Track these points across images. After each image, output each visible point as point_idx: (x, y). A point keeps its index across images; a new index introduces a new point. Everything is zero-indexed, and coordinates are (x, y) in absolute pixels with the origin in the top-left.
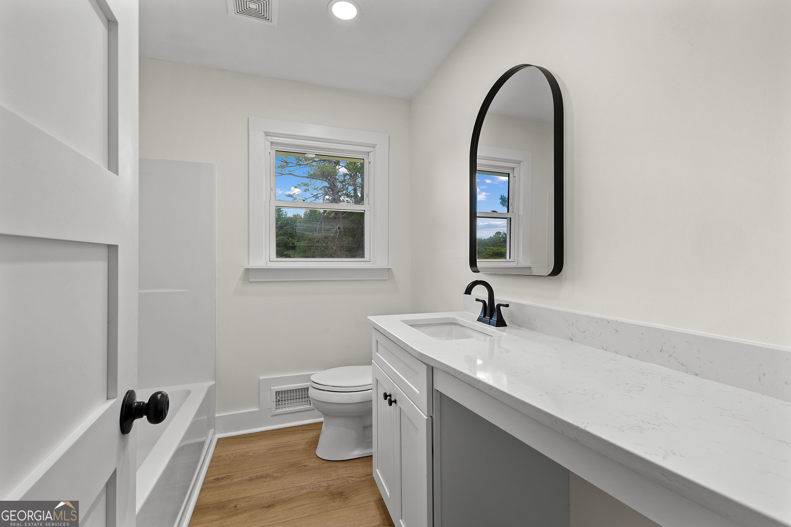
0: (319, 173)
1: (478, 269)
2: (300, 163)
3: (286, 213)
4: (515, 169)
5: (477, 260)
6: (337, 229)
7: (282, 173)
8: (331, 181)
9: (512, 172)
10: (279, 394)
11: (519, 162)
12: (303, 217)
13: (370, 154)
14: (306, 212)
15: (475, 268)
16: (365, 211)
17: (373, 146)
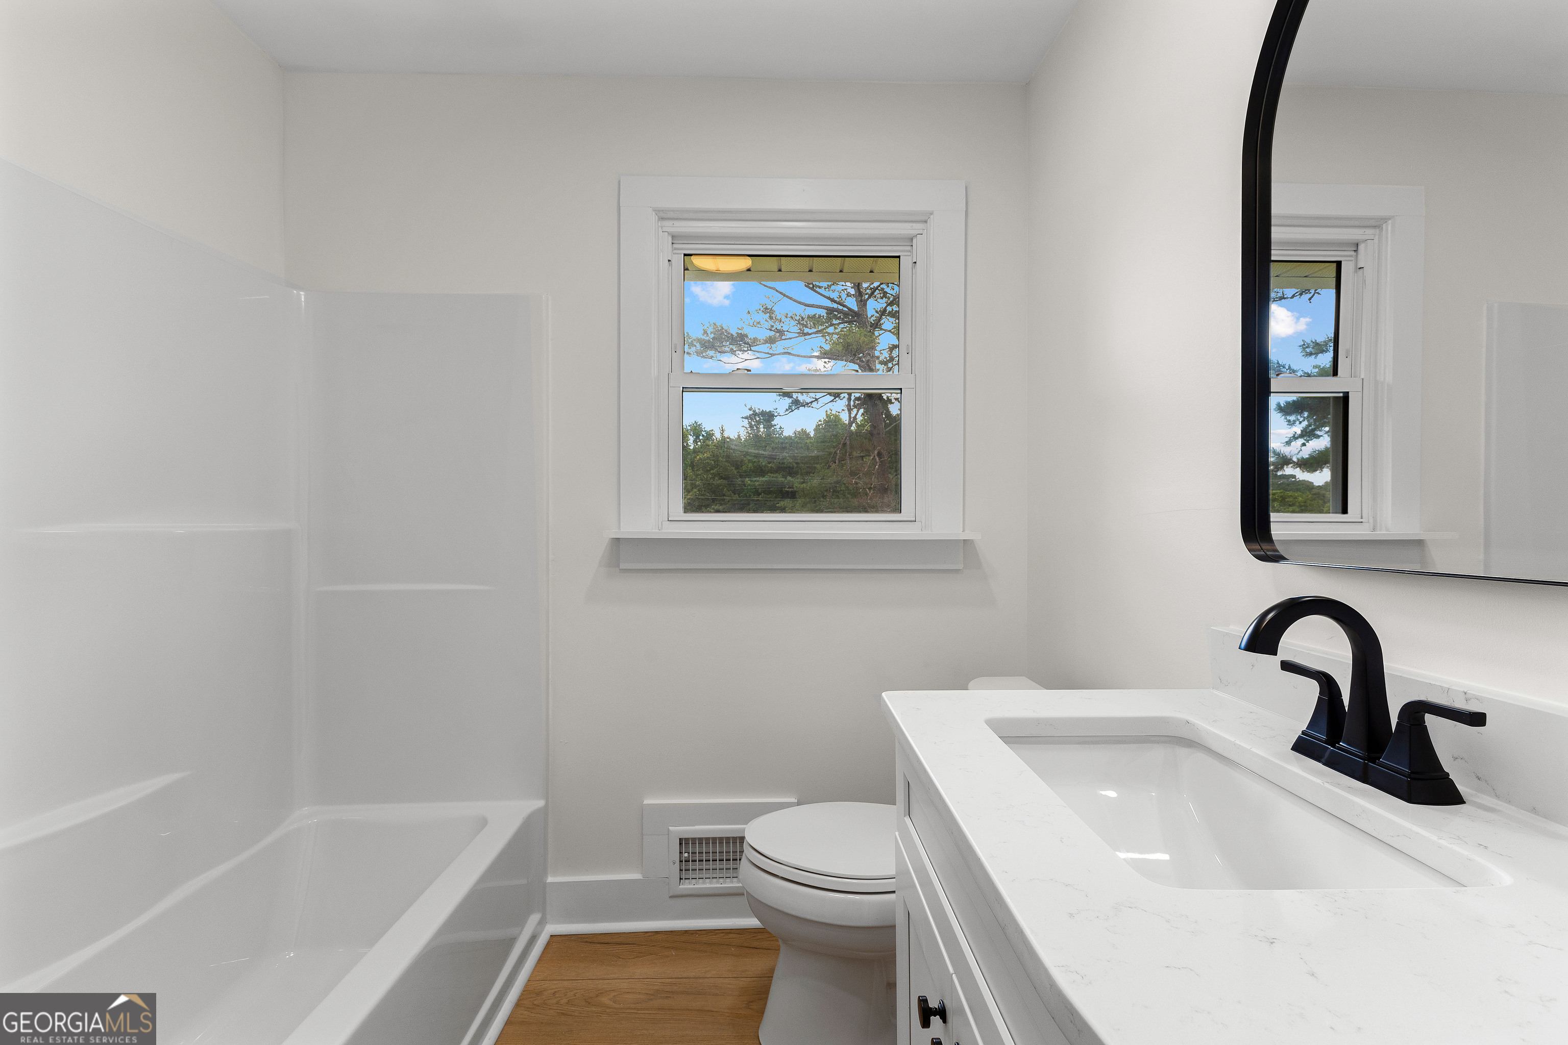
0: (840, 348)
1: (1277, 551)
2: (806, 330)
3: (782, 430)
4: (1362, 247)
5: (1274, 516)
6: (876, 457)
7: (771, 352)
8: (863, 361)
9: (1351, 256)
10: (687, 844)
11: (1377, 224)
12: (812, 436)
13: (914, 240)
14: (819, 425)
15: (1265, 546)
16: (901, 389)
17: (924, 218)
